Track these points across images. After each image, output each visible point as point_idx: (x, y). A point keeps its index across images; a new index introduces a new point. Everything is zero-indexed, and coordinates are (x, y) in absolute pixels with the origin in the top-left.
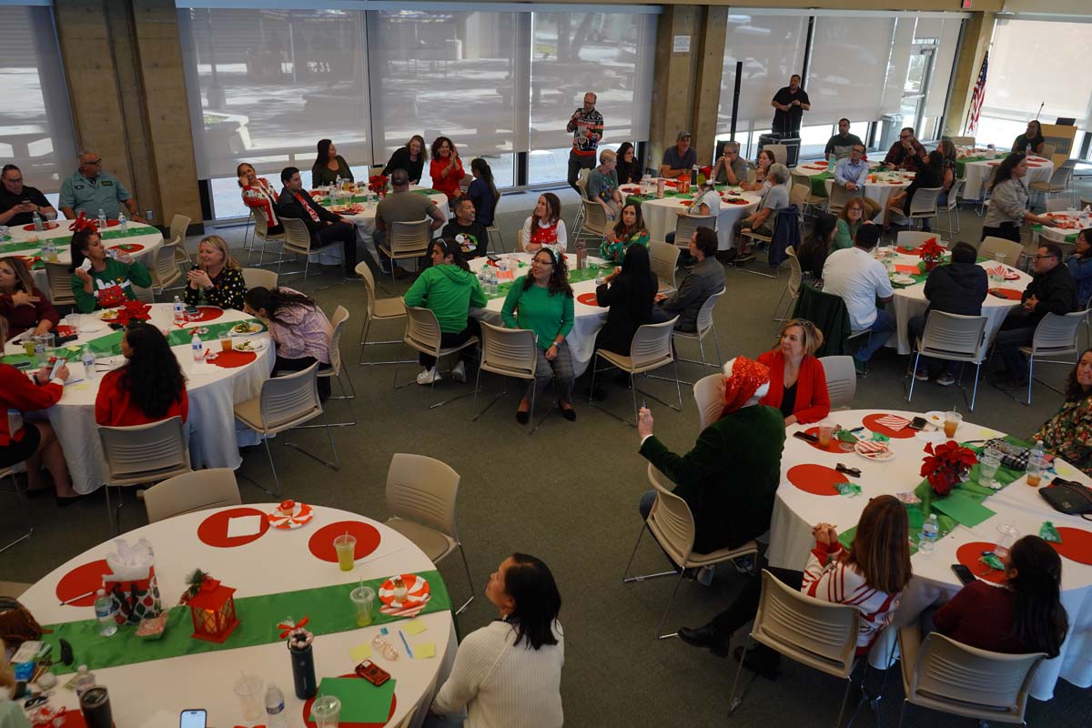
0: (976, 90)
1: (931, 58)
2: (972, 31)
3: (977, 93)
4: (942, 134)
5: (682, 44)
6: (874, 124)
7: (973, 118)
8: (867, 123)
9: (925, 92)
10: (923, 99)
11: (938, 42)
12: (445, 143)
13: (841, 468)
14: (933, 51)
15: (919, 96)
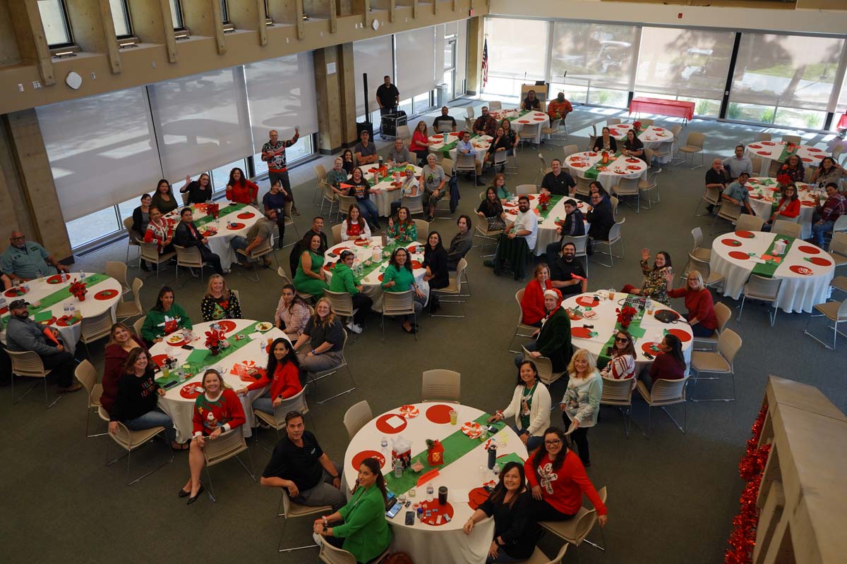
0: (484, 63)
1: (455, 45)
2: (473, 27)
3: (484, 65)
4: (467, 90)
5: (331, 68)
6: (433, 92)
7: (484, 80)
8: (428, 93)
9: (454, 66)
10: (454, 71)
11: (457, 35)
12: (237, 171)
13: (585, 327)
14: (455, 41)
15: (452, 70)
